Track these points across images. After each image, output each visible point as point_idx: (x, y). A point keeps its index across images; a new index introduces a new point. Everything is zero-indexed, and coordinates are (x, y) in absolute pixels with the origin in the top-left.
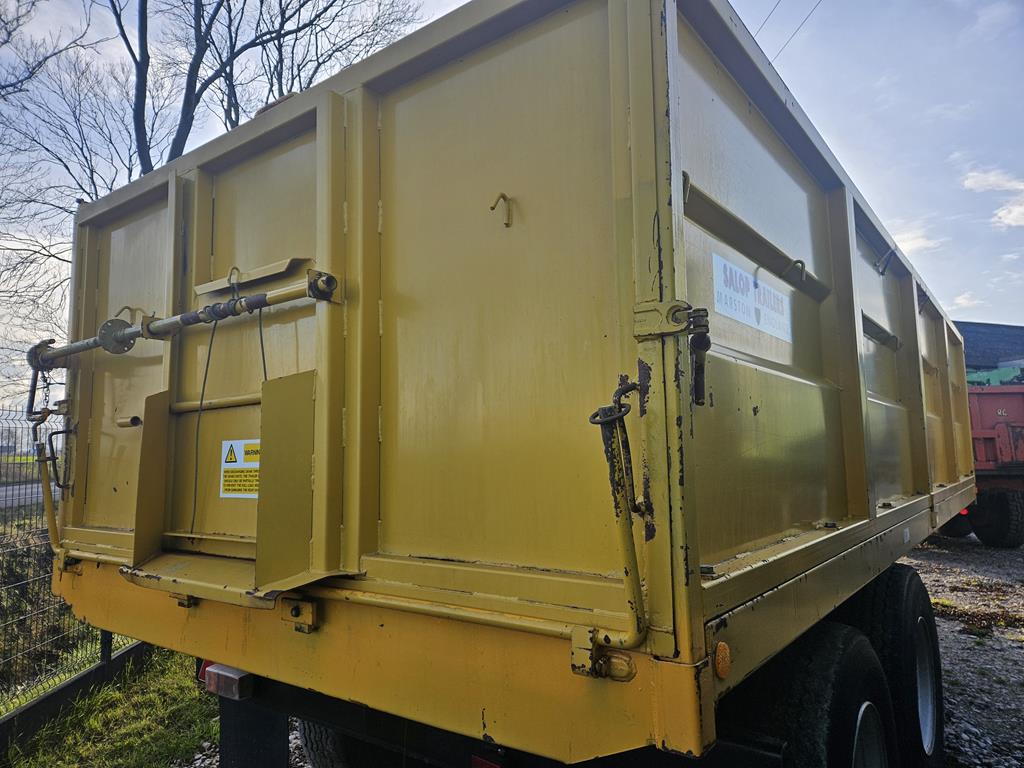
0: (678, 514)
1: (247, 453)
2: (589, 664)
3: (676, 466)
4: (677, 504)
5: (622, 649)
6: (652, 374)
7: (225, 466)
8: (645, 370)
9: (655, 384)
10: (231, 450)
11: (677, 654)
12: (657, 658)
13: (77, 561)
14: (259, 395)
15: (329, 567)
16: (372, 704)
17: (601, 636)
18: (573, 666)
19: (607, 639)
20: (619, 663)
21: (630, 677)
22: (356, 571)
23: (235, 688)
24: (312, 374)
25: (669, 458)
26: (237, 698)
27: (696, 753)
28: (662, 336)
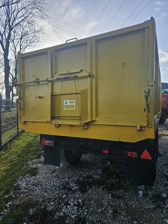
0: (153, 109)
1: (70, 102)
2: (140, 129)
3: (153, 103)
4: (153, 108)
5: (145, 127)
6: (151, 91)
7: (64, 104)
8: (149, 90)
9: (151, 92)
10: (66, 102)
11: (152, 127)
12: (149, 128)
13: (26, 122)
14: (80, 92)
15: (91, 119)
16: (98, 139)
17: (141, 125)
18: (137, 130)
19: (142, 126)
20: (143, 129)
21: (145, 130)
22: (95, 120)
23: (52, 144)
24: (87, 90)
25: (152, 102)
26: (53, 145)
27: (154, 138)
28: (152, 85)
